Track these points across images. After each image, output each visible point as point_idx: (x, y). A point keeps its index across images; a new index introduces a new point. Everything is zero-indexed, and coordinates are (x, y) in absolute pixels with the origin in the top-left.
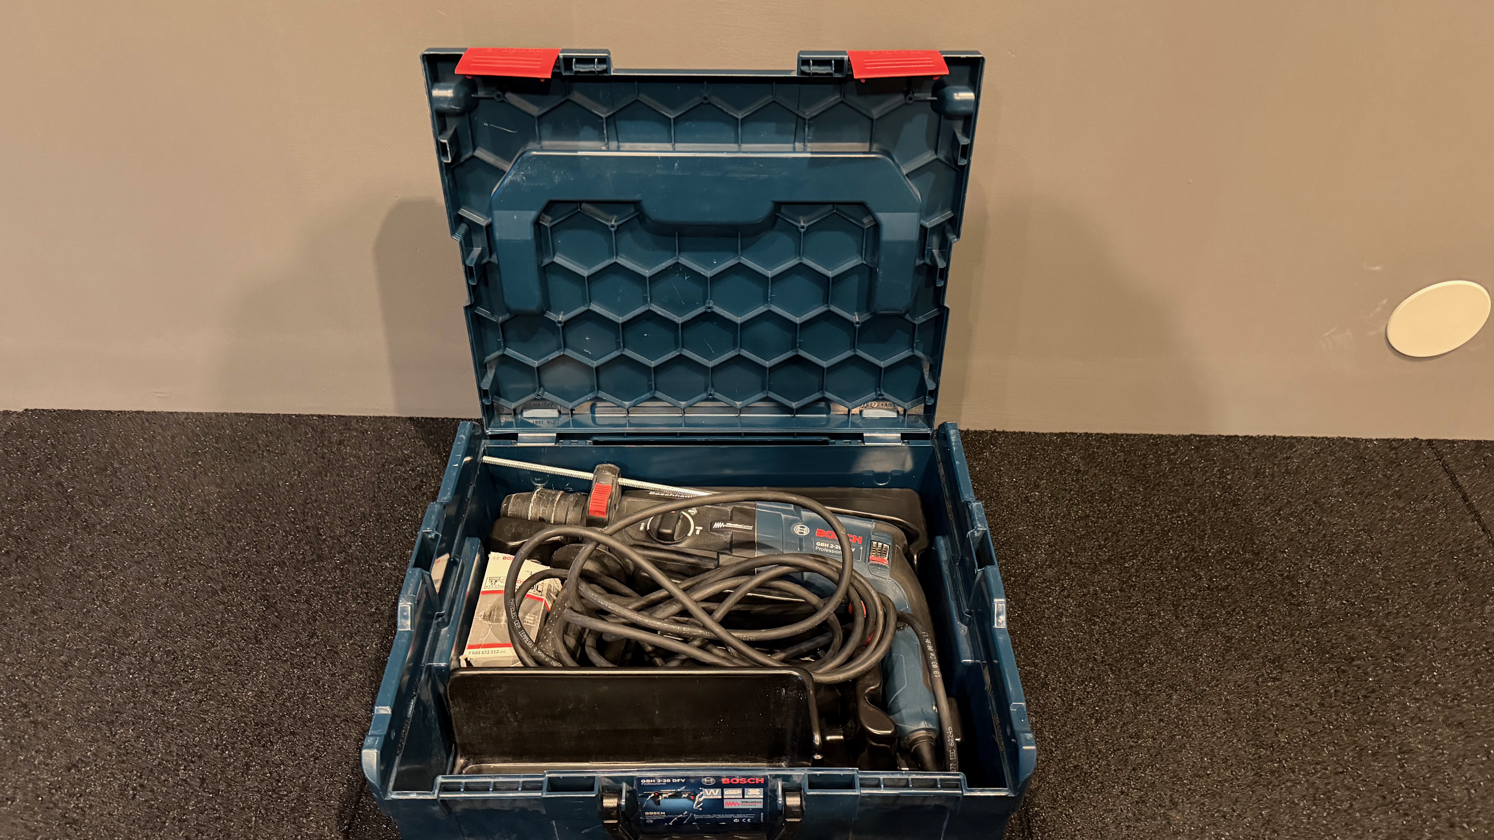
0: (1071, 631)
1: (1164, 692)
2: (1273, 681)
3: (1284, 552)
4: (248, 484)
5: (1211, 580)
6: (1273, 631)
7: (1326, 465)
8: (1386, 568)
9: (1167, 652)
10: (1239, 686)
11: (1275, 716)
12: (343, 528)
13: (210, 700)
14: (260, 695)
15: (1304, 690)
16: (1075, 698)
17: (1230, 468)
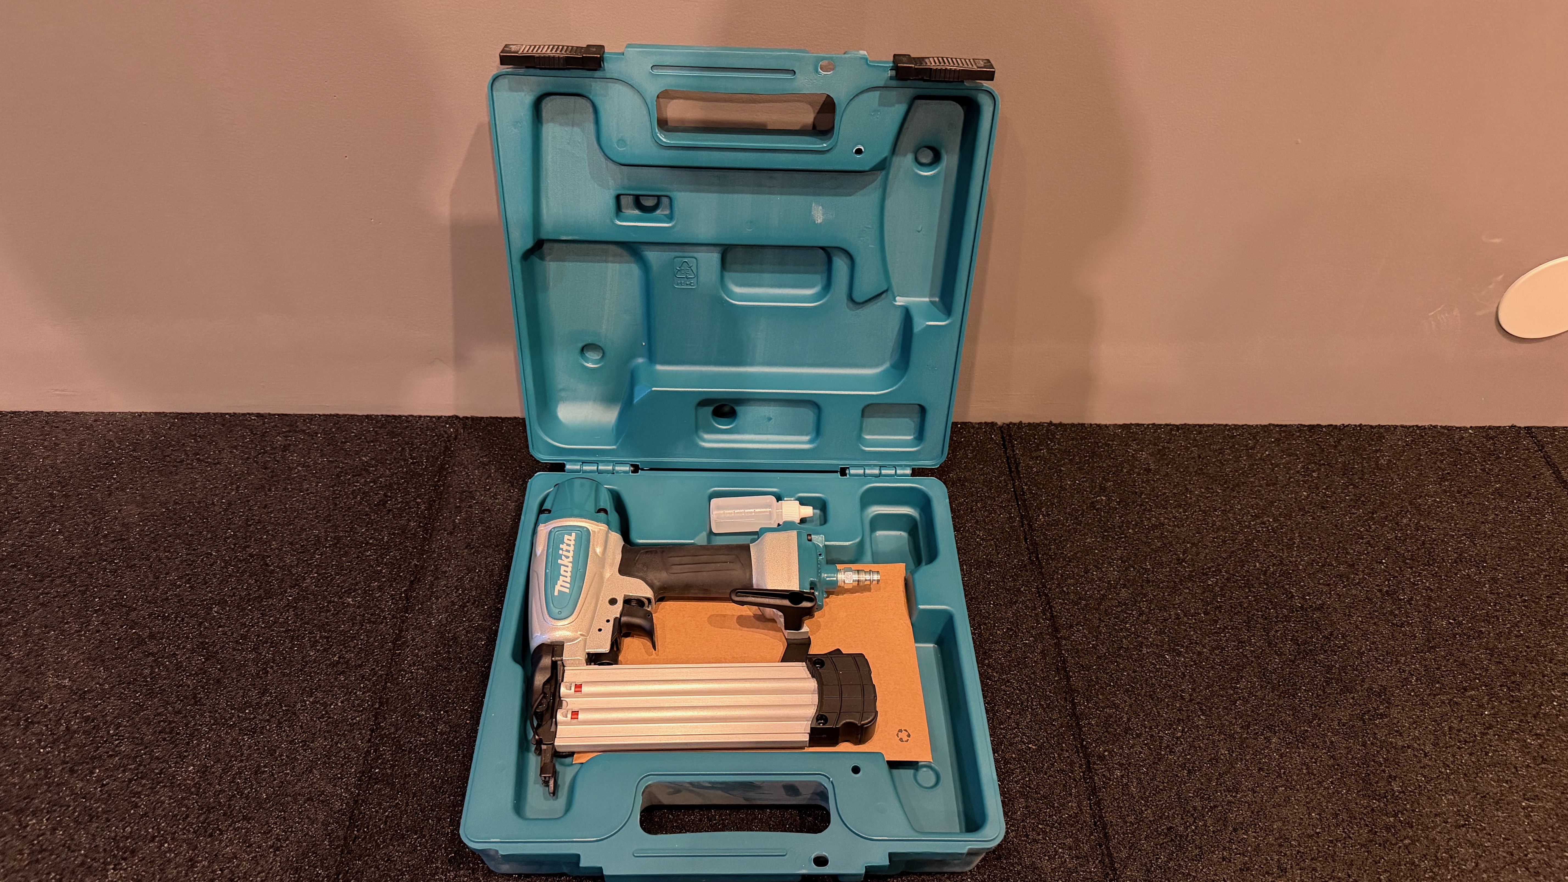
0: (1153, 664)
1: (1262, 734)
2: (1381, 718)
3: (1381, 563)
4: (176, 503)
5: (1303, 598)
6: (1376, 658)
7: (1419, 459)
8: (1494, 580)
9: (1262, 687)
10: (1344, 725)
11: (1386, 760)
12: (294, 555)
13: (142, 778)
14: (204, 771)
15: (1416, 728)
16: (1164, 745)
17: (1315, 463)
